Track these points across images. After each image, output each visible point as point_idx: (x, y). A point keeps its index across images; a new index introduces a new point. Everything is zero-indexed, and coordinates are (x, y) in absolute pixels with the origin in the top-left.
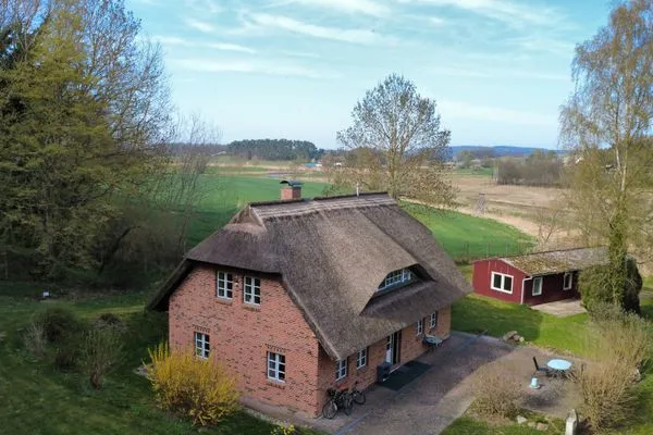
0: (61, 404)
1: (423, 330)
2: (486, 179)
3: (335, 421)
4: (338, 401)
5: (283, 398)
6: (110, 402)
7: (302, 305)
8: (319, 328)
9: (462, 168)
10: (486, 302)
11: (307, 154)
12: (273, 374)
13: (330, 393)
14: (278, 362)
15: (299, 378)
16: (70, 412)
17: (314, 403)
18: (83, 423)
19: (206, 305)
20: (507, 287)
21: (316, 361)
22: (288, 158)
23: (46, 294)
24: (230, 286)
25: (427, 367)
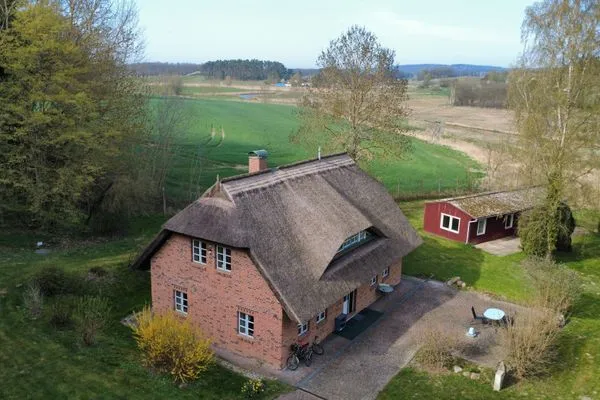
0: (60, 363)
1: (376, 280)
2: (444, 99)
3: (297, 372)
4: (300, 354)
5: (252, 352)
6: (102, 360)
7: (268, 276)
8: (283, 297)
9: (423, 87)
10: (435, 241)
11: (277, 74)
12: (243, 330)
13: (293, 348)
14: (247, 321)
15: (267, 337)
16: (67, 371)
17: (279, 357)
18: (79, 382)
19: (184, 268)
20: (455, 226)
21: (280, 323)
22: (259, 78)
23: (40, 244)
24: (204, 253)
25: (379, 315)
